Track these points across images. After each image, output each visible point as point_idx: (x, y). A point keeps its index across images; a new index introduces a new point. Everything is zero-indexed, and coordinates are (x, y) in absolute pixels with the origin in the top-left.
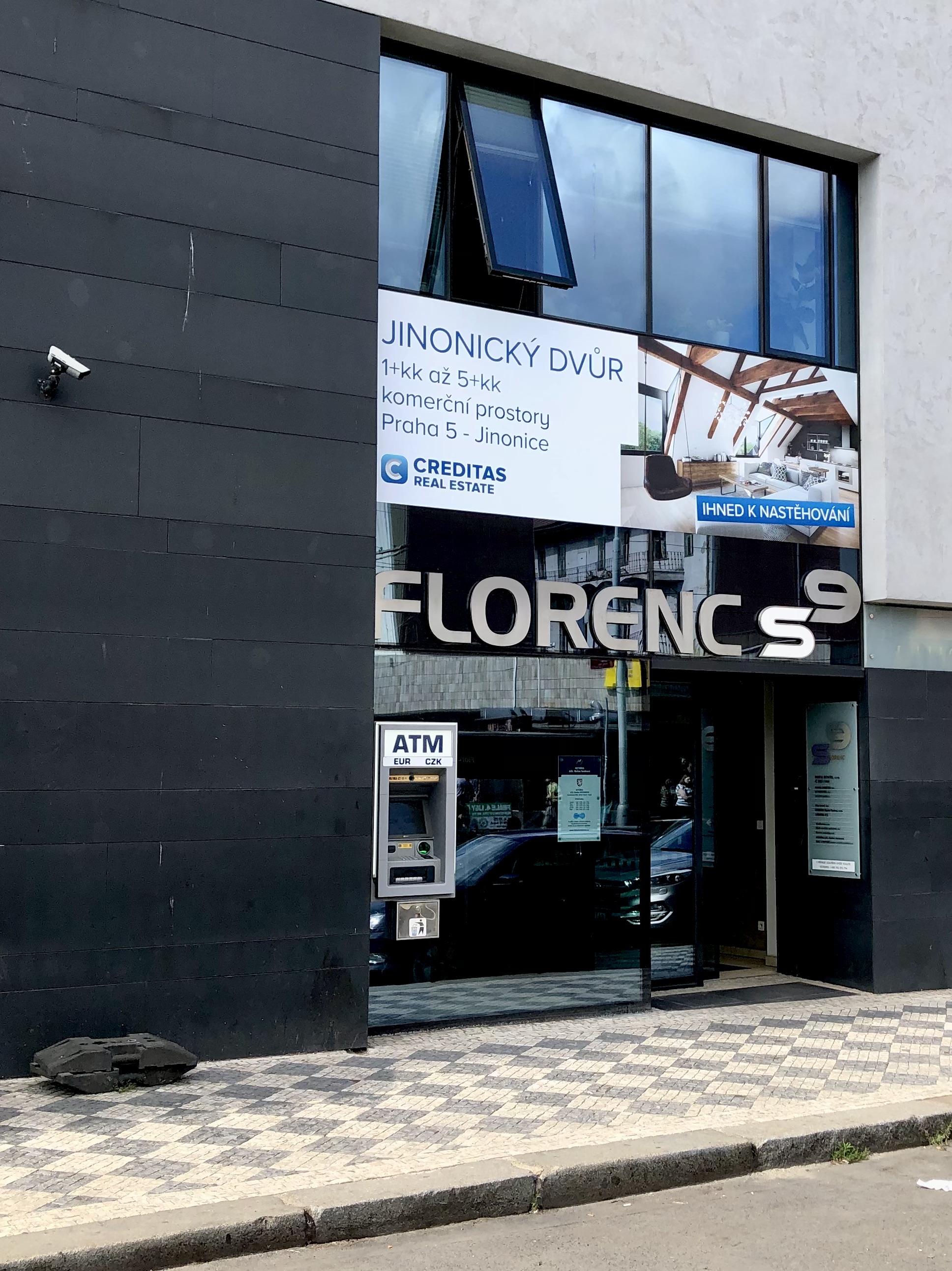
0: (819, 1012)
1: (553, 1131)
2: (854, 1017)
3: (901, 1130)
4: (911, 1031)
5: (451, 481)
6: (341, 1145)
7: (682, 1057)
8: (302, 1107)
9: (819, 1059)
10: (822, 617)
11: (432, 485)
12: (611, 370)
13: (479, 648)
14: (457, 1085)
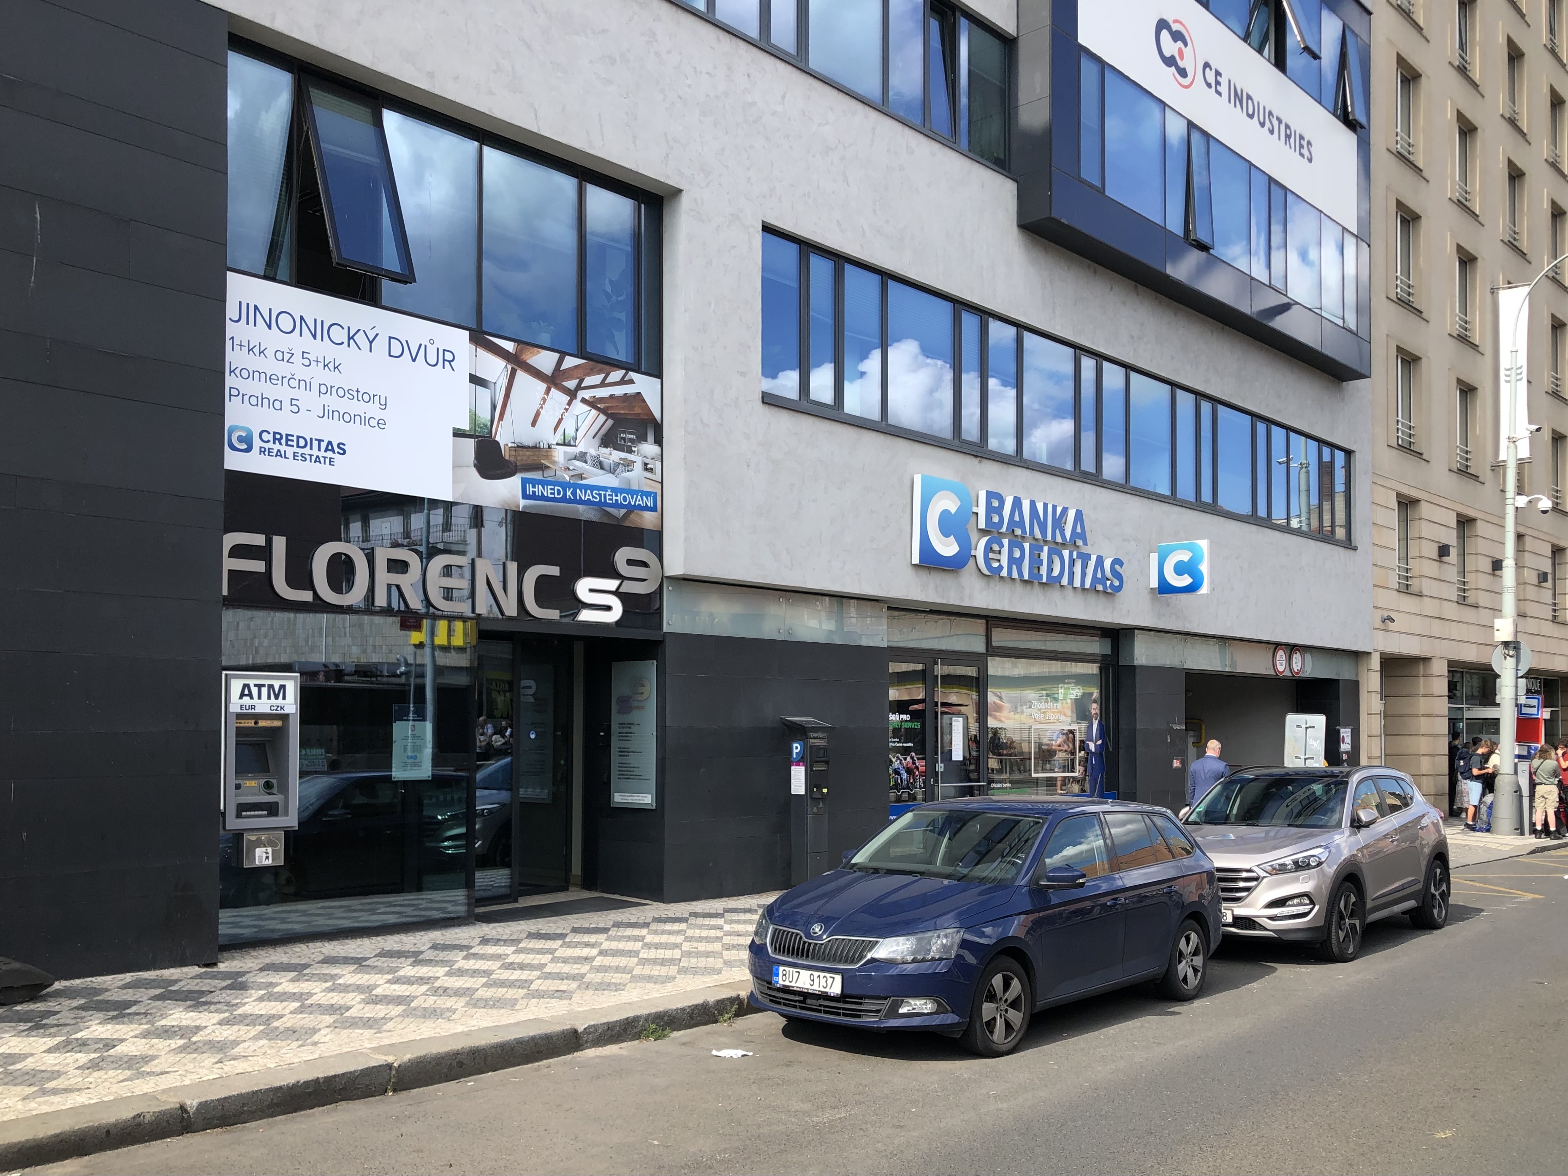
0: (620, 920)
1: (402, 1026)
2: (649, 923)
3: (696, 1011)
4: (697, 933)
5: (294, 453)
6: (207, 1047)
7: (506, 961)
8: (163, 1017)
9: (623, 958)
10: (630, 587)
11: (276, 455)
12: (444, 360)
13: (319, 606)
14: (307, 991)
